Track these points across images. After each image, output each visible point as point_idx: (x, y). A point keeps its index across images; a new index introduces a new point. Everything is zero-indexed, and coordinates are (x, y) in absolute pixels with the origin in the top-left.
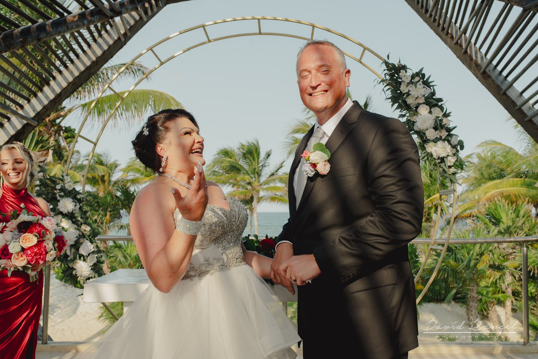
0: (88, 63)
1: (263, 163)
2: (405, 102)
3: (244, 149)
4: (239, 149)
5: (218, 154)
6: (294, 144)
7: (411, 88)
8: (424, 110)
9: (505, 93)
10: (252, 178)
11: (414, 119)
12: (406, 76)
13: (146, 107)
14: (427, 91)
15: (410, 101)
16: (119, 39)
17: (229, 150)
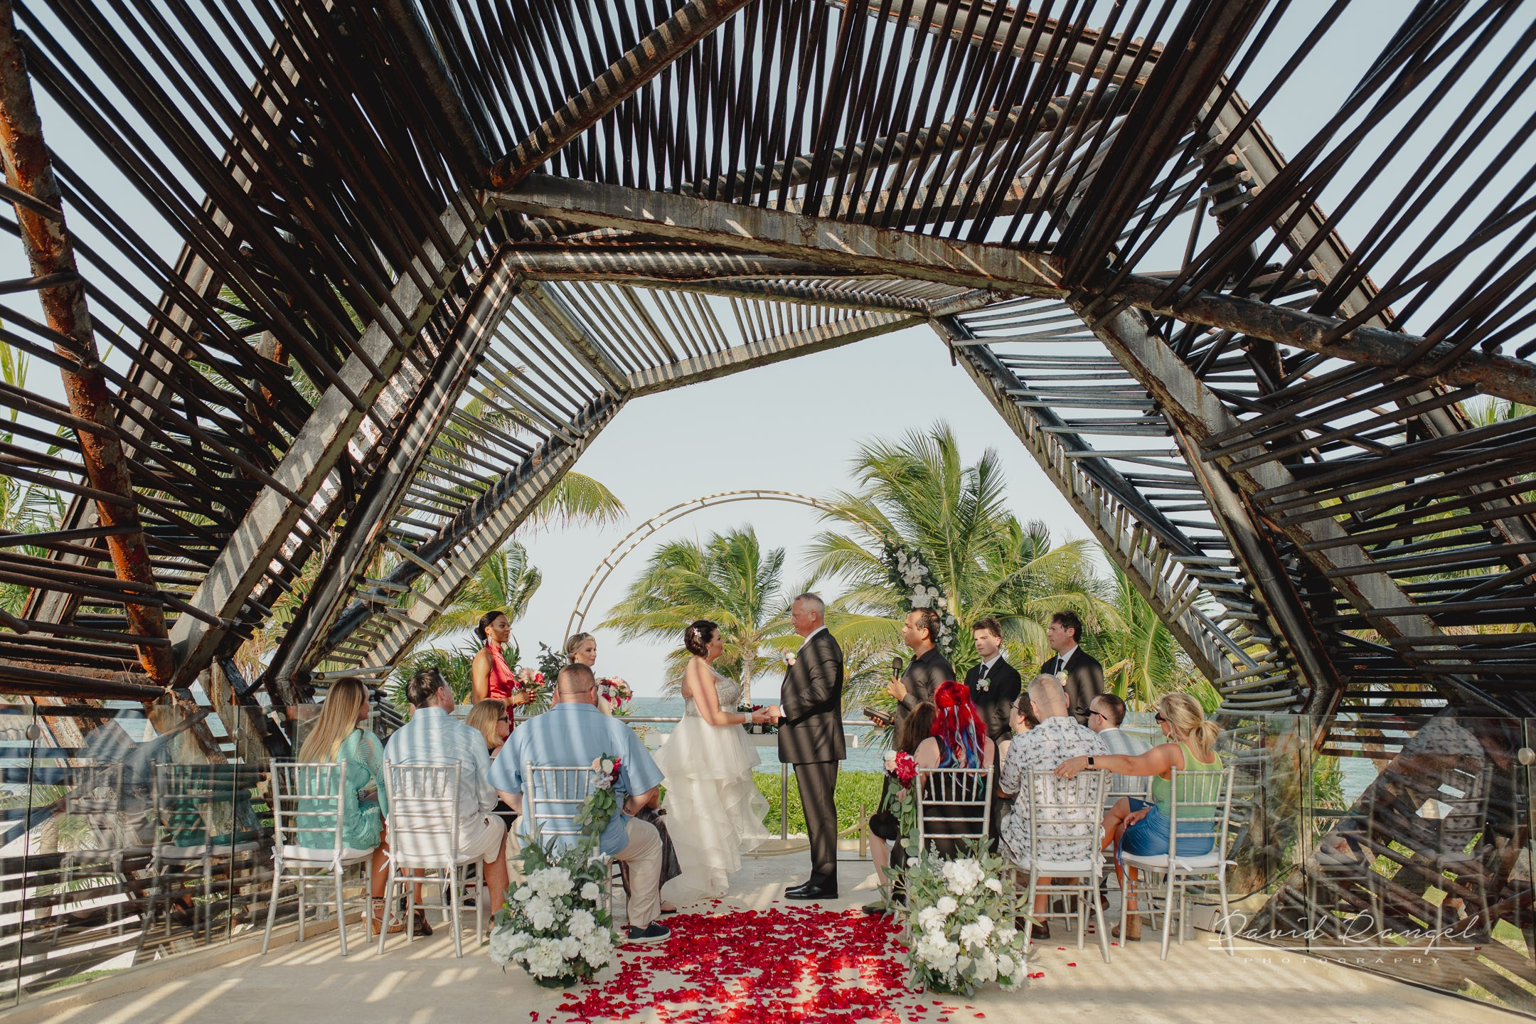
0: (533, 495)
1: (764, 580)
2: (903, 582)
3: (722, 550)
4: (709, 548)
5: (659, 557)
6: (832, 549)
7: (907, 568)
8: (920, 589)
9: (1100, 527)
10: (739, 616)
11: (910, 598)
12: (902, 556)
13: (552, 502)
14: (925, 571)
15: (907, 581)
16: (571, 457)
17: (686, 546)
